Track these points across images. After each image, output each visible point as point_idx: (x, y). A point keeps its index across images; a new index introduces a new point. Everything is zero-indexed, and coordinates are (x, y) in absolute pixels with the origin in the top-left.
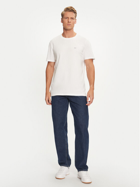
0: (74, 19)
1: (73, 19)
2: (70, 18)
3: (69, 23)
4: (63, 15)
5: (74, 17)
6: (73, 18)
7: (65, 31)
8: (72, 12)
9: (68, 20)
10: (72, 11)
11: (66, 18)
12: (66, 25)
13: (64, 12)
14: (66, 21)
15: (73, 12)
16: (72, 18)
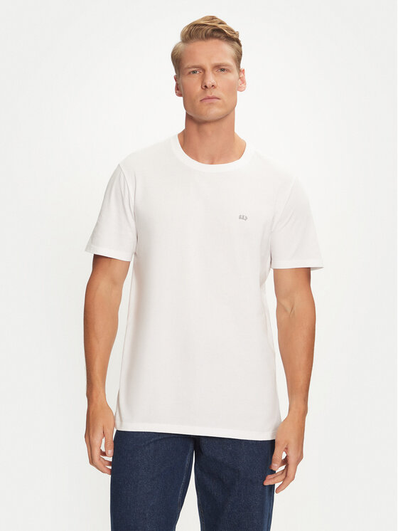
0: (228, 71)
1: (223, 70)
2: (209, 68)
3: (209, 94)
4: (177, 60)
5: (229, 61)
6: (226, 65)
7: (194, 127)
8: (217, 41)
9: (204, 78)
10: (215, 34)
11: (194, 72)
12: (198, 103)
13: (182, 45)
14: (194, 83)
15: (219, 38)
16: (221, 68)
